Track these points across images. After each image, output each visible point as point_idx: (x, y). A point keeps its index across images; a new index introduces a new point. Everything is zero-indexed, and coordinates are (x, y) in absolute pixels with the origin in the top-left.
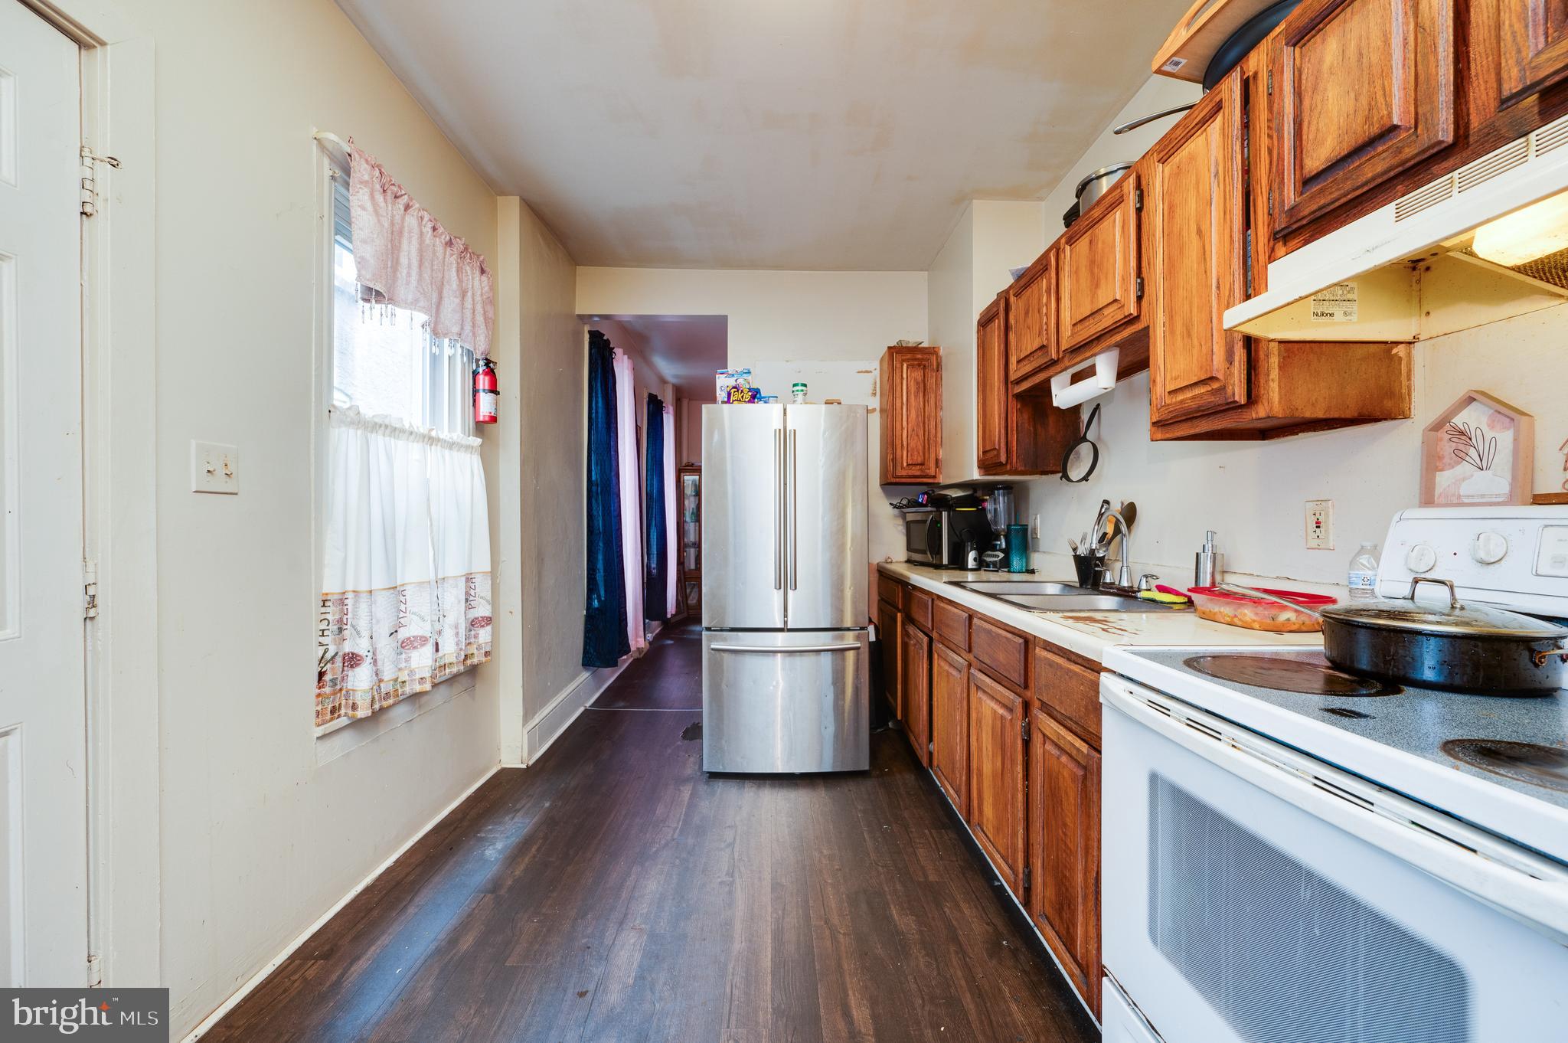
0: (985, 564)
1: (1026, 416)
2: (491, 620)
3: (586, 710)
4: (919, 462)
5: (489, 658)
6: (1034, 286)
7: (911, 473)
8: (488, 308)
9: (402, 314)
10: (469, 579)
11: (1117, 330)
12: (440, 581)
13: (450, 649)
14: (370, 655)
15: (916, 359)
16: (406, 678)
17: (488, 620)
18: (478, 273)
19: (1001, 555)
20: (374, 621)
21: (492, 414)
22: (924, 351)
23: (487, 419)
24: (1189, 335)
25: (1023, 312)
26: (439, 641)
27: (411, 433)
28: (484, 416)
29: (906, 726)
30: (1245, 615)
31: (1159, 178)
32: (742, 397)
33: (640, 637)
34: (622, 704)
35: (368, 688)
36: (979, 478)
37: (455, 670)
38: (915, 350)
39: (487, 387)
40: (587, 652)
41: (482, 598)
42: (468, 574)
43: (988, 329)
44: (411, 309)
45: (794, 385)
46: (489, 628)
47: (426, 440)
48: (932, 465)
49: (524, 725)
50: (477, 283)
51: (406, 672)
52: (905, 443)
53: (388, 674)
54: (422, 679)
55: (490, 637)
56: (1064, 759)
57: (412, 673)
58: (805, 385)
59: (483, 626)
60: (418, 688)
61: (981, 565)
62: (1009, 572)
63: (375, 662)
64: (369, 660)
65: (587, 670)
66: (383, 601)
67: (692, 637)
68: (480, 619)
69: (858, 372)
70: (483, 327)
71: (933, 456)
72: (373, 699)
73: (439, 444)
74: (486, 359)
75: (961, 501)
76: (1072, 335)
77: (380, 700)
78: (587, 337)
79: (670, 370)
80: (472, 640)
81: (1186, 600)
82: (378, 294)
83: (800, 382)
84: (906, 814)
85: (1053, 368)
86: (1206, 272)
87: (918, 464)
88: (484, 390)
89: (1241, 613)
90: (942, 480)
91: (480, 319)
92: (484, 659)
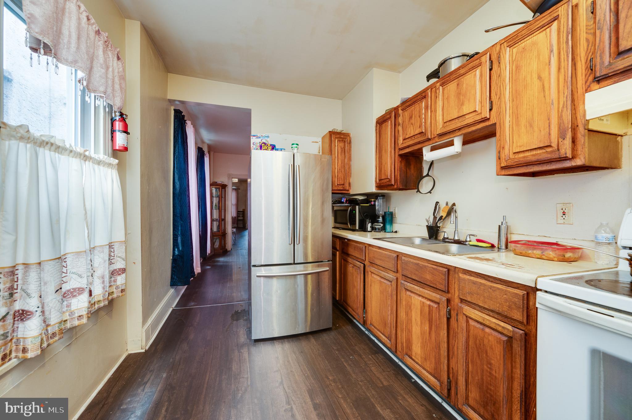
0: (374, 229)
1: (403, 164)
2: (125, 270)
3: (173, 310)
4: (342, 184)
5: (124, 293)
6: (417, 106)
7: (339, 188)
8: (122, 81)
9: (64, 68)
10: (111, 246)
11: (472, 125)
12: (92, 249)
13: (98, 291)
14: (40, 310)
15: (341, 138)
16: (68, 318)
17: (124, 270)
18: (116, 58)
19: (382, 225)
20: (42, 284)
21: (125, 146)
22: (344, 134)
23: (121, 148)
24: (531, 126)
25: (408, 117)
26: (92, 289)
27: (71, 151)
28: (119, 146)
29: (345, 303)
30: (550, 254)
31: (507, 54)
32: (268, 148)
33: (198, 267)
34: (193, 304)
35: (38, 334)
36: (375, 191)
37: (102, 305)
38: (340, 133)
39: (121, 129)
40: (173, 279)
41: (119, 257)
42: (109, 243)
43: (384, 125)
44: (71, 66)
45: (293, 144)
46: (124, 275)
47: (82, 157)
48: (348, 185)
49: (143, 327)
50: (115, 65)
51: (67, 314)
52: (336, 175)
53: (54, 319)
54: (80, 316)
55: (125, 281)
56: (487, 330)
57: (72, 313)
58: (298, 145)
59: (120, 274)
60: (76, 323)
61: (373, 229)
62: (385, 232)
63: (43, 312)
64: (39, 313)
65: (172, 288)
66: (49, 269)
67: (219, 264)
68: (118, 270)
69: (313, 142)
70: (119, 92)
71: (348, 181)
72: (42, 339)
73: (91, 161)
74: (121, 112)
75: (363, 201)
76: (443, 127)
77: (48, 339)
78: (173, 113)
79: (208, 137)
80: (112, 284)
81: (489, 245)
82: (46, 46)
83: (295, 143)
84: (357, 348)
85: (427, 143)
86: (544, 97)
87: (341, 185)
88: (119, 131)
89: (548, 254)
90: (352, 192)
91: (117, 87)
92: (120, 294)
